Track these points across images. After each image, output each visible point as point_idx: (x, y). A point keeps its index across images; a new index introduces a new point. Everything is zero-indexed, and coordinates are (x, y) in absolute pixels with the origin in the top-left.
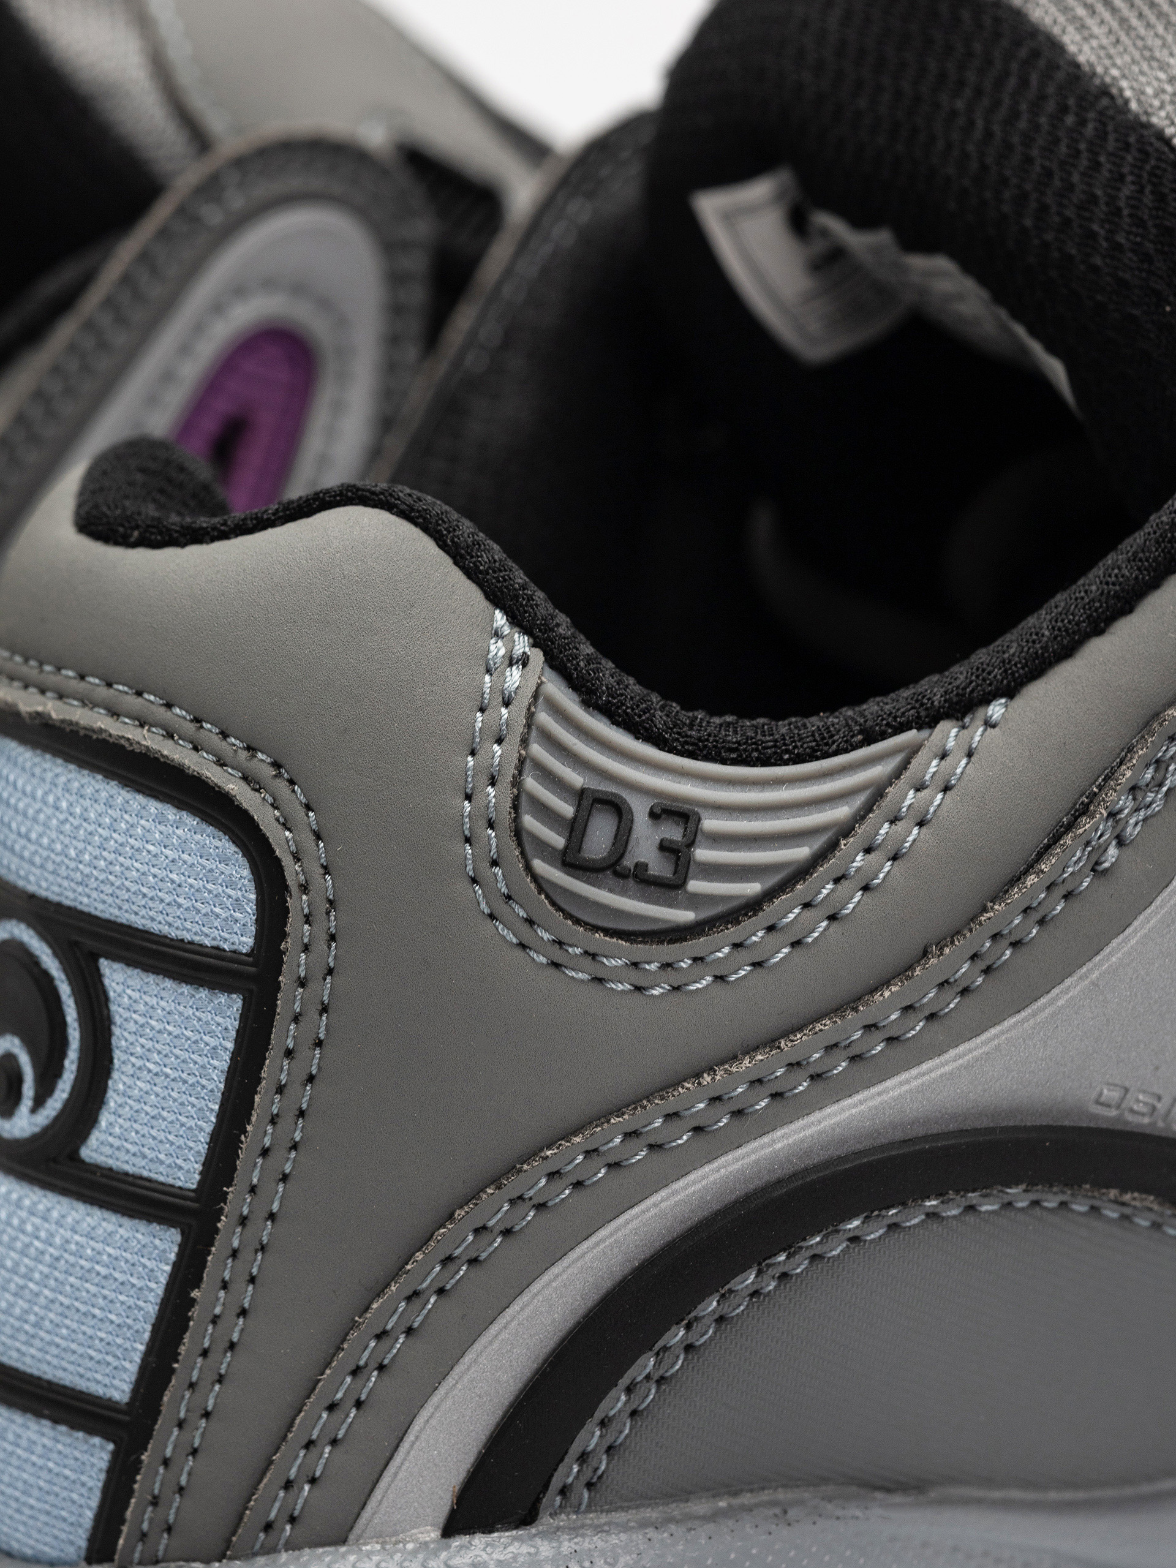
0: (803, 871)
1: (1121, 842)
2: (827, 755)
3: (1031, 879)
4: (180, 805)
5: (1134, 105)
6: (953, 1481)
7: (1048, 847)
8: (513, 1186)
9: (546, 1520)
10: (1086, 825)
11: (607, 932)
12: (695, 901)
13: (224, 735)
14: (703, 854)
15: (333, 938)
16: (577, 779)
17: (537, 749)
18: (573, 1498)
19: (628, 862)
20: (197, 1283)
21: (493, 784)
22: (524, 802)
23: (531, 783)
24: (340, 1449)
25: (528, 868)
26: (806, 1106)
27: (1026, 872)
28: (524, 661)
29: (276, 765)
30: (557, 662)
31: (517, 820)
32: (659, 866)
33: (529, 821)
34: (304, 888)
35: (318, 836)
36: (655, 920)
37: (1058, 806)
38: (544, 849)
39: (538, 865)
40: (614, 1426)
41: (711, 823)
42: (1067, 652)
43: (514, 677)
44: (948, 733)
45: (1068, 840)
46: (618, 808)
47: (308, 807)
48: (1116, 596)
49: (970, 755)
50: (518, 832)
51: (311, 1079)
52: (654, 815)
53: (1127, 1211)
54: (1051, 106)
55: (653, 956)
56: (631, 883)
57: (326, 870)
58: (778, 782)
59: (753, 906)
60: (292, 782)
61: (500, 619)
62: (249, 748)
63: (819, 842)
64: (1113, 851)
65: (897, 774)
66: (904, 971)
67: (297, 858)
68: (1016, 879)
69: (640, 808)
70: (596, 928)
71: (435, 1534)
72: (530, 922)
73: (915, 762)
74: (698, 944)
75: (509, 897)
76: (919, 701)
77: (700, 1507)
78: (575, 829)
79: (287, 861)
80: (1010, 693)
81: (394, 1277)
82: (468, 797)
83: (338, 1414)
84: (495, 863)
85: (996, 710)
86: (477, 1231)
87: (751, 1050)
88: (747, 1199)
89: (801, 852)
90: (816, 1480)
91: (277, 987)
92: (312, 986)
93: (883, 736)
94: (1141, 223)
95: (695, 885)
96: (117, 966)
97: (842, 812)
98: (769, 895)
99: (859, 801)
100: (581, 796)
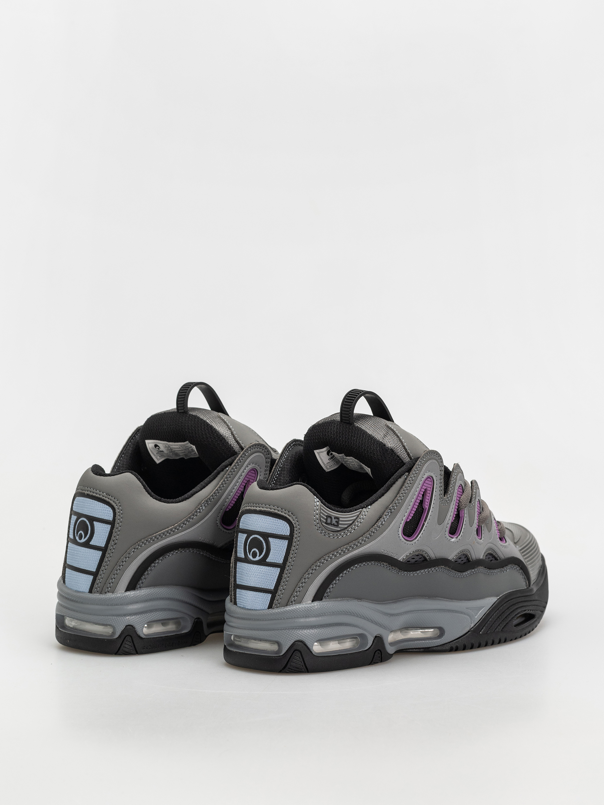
0: (351, 524)
1: (384, 521)
2: (351, 512)
3: (375, 525)
4: (280, 519)
5: (377, 439)
6: (364, 599)
7: (377, 522)
8: (320, 561)
9: (323, 600)
10: (381, 519)
11: (330, 531)
12: (340, 527)
13: (285, 510)
14: (340, 522)
15: (299, 533)
16: (326, 514)
17: (322, 511)
18: (326, 598)
19: (332, 523)
20: (283, 574)
21: (317, 515)
22: (321, 517)
23: (321, 515)
24: (300, 592)
25: (322, 524)
26: (352, 551)
27: (375, 524)
28: (319, 501)
29: (292, 513)
30: (322, 502)
31: (320, 518)
32: (336, 524)
33: (322, 519)
34: (296, 527)
35: (297, 521)
36: (344, 527)
37: (377, 517)
38: (323, 522)
39: (323, 523)
40: (328, 593)
41: (341, 519)
42: (377, 500)
43: (318, 503)
44: (364, 509)
45: (379, 520)
46: (331, 518)
47: (296, 518)
48: (382, 494)
49: (367, 512)
50: (320, 520)
51: (297, 549)
52: (334, 518)
53: (384, 565)
54: (367, 439)
55: (335, 534)
56: (333, 526)
57: (298, 525)
58: (347, 515)
59: (346, 528)
60: (294, 515)
61: (315, 497)
62: (288, 512)
63: (353, 521)
64: (384, 522)
65: (360, 514)
66: (362, 536)
67: (295, 524)
68: (374, 525)
69: (333, 518)
70: (329, 531)
71: (311, 602)
72: (322, 530)
73: (361, 513)
74: (340, 533)
75: (319, 527)
76: (361, 506)
77: (339, 599)
78: (326, 520)
79: (294, 524)
80: (371, 505)
81: (307, 572)
82: (314, 516)
83: (300, 588)
84: (318, 524)
85: (369, 507)
86: (316, 566)
87: (346, 545)
88: (336, 568)
89: (351, 522)
90: (351, 597)
91: (293, 539)
92: (297, 538)
93: (357, 510)
94: (380, 452)
95: (340, 526)
96: (271, 538)
97: (355, 518)
98: (348, 527)
99: (356, 517)
100: (327, 516)
